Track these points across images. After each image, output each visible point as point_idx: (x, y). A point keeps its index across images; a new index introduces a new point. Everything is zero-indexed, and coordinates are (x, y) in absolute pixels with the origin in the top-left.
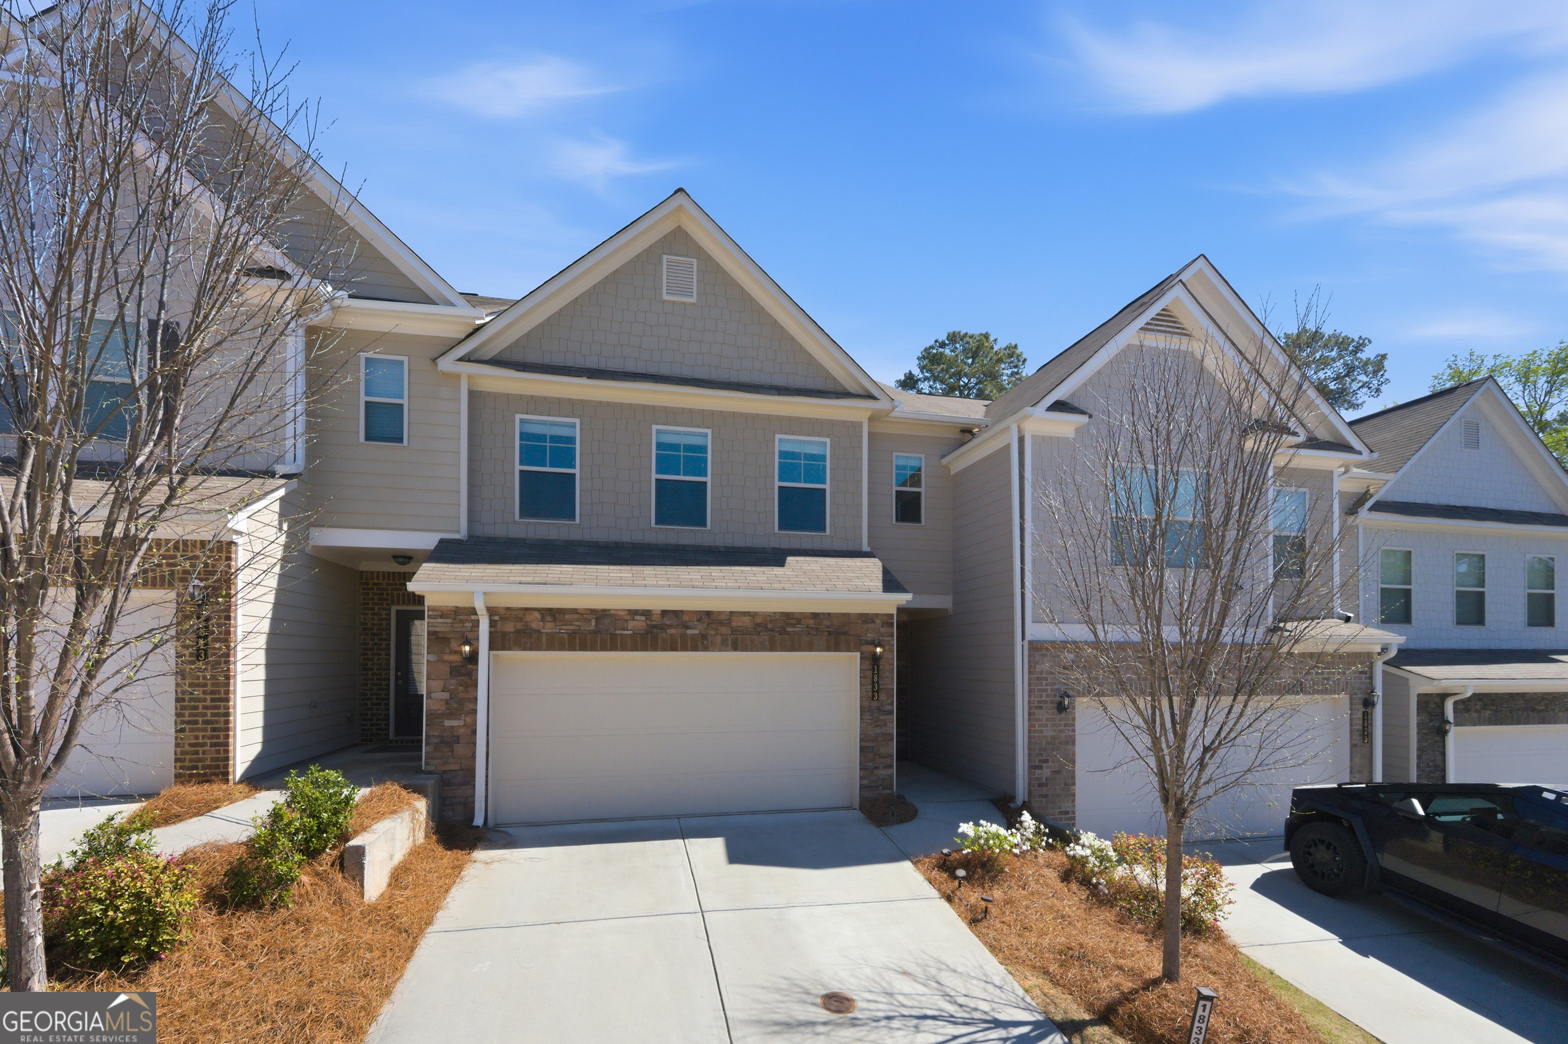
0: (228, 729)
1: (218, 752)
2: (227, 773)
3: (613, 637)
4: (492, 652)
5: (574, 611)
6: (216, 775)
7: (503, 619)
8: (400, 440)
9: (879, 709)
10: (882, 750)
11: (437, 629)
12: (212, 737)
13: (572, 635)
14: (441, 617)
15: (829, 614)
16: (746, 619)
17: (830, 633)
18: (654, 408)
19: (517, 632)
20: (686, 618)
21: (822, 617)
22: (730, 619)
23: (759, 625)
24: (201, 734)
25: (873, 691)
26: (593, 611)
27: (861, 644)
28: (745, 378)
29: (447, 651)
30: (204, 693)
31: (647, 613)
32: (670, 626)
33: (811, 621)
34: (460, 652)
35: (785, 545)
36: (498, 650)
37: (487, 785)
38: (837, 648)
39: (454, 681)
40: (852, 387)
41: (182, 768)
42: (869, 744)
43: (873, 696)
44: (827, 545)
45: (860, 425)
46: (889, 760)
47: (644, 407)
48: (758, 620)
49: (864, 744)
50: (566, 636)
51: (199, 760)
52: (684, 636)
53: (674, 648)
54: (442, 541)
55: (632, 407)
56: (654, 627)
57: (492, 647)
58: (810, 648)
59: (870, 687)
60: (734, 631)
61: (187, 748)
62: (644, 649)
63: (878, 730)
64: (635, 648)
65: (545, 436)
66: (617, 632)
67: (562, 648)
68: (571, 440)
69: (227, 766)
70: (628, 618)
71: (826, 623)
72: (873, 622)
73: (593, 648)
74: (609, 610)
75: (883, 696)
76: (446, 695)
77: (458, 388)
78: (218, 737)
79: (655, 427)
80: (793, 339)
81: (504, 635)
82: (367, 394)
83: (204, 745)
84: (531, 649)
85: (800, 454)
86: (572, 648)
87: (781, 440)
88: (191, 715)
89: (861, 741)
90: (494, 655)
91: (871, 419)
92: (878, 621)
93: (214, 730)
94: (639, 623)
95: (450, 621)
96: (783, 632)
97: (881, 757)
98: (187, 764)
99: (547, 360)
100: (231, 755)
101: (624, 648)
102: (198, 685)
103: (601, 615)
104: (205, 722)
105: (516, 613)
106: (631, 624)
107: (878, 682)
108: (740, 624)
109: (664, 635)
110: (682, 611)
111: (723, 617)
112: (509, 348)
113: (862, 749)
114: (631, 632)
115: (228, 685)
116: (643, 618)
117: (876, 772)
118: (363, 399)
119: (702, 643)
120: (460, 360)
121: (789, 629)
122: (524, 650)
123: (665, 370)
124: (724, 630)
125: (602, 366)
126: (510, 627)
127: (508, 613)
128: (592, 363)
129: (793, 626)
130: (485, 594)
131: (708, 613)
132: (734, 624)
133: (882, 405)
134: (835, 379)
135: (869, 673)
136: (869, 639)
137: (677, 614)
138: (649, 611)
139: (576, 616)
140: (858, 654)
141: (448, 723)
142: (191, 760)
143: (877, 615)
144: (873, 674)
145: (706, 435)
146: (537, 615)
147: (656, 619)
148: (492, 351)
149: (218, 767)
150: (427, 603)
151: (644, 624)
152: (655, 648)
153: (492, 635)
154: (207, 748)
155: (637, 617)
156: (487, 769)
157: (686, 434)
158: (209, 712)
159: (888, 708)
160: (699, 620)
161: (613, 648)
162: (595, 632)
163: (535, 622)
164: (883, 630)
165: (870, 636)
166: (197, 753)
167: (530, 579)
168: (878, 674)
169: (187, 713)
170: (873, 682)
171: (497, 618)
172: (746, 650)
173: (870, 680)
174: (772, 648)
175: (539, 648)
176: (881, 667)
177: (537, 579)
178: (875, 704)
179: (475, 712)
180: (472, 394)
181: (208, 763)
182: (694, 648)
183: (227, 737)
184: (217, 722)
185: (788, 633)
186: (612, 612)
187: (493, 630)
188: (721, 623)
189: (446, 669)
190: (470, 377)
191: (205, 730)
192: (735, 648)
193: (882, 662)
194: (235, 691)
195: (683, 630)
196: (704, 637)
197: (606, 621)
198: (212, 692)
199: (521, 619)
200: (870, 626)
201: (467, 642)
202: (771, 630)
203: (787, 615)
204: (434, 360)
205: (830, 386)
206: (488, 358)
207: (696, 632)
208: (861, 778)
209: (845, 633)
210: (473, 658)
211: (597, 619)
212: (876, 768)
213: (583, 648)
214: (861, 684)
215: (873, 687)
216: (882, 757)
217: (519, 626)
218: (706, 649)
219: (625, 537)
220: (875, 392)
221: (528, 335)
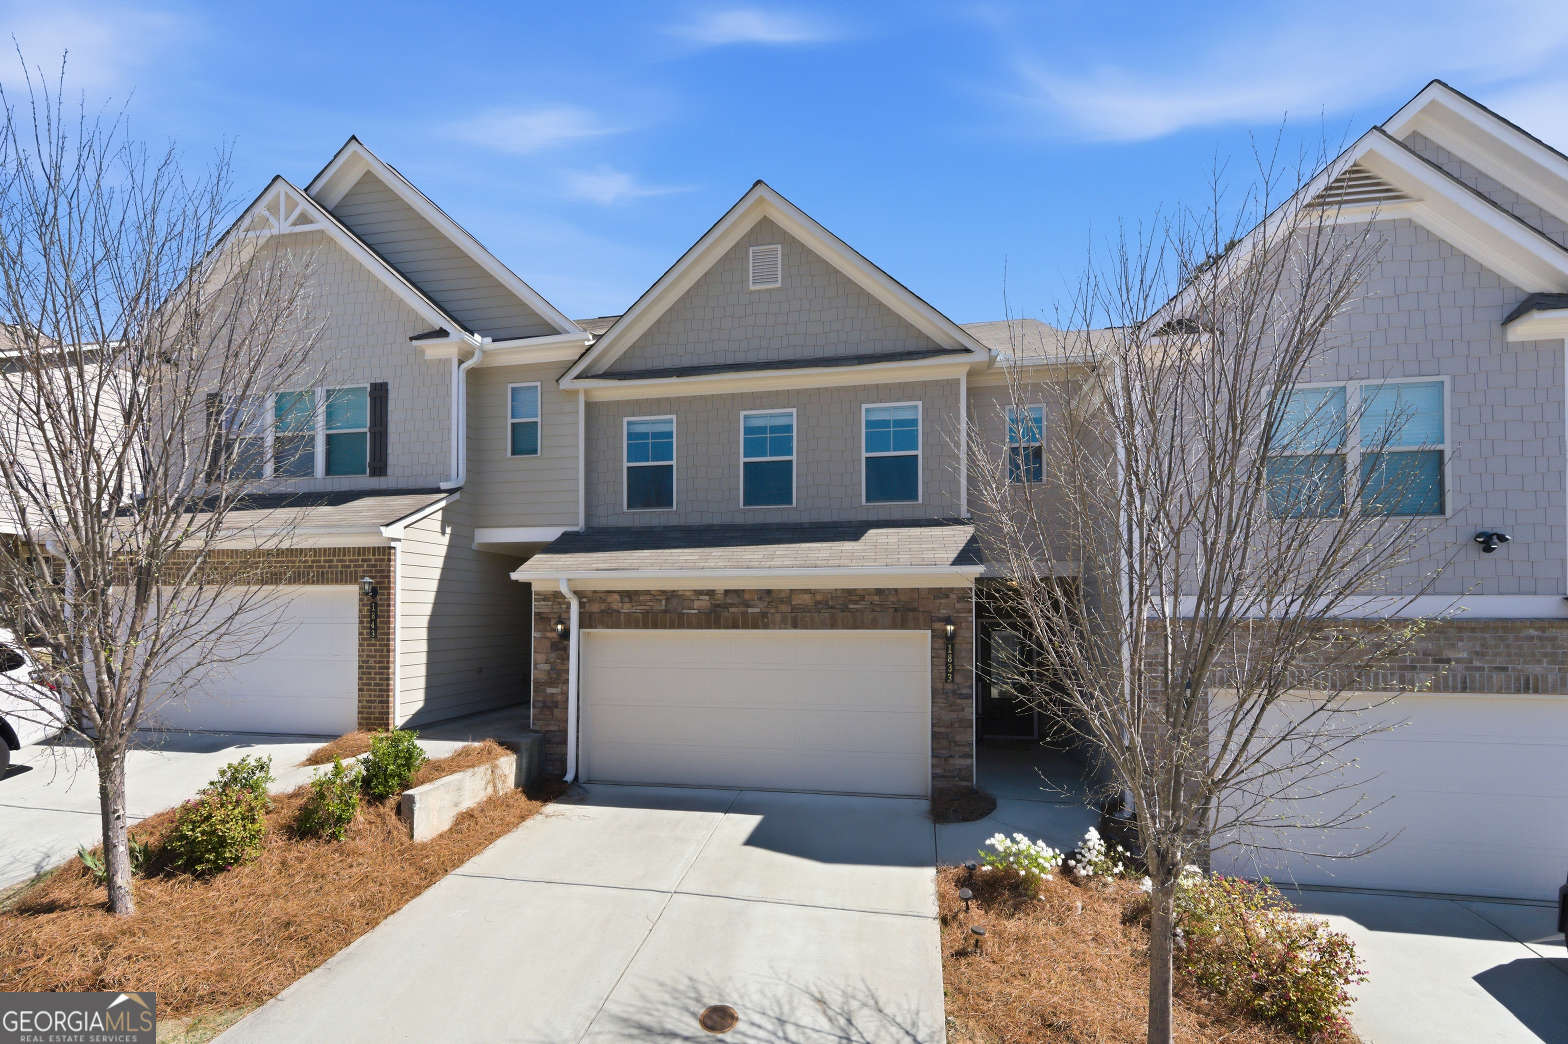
0: (388, 691)
1: (383, 708)
2: (387, 724)
3: (681, 615)
4: (582, 630)
5: (648, 592)
6: (380, 725)
7: (590, 601)
8: (535, 452)
9: (954, 692)
10: (958, 738)
11: (541, 611)
12: (379, 696)
13: (646, 614)
14: (544, 600)
15: (896, 590)
16: (807, 598)
17: (896, 610)
18: (742, 395)
19: (602, 612)
20: (747, 596)
21: (887, 592)
22: (790, 597)
23: (818, 603)
24: (373, 693)
25: (947, 673)
26: (663, 592)
27: (932, 621)
28: (830, 352)
29: (548, 629)
30: (375, 662)
31: (711, 593)
32: (733, 605)
33: (876, 598)
34: (555, 630)
35: (873, 517)
36: (586, 628)
37: (577, 745)
38: (904, 626)
39: (553, 655)
40: (945, 344)
41: (362, 718)
42: (943, 730)
43: (947, 677)
44: (919, 515)
45: (957, 381)
46: (967, 749)
47: (733, 396)
48: (819, 598)
49: (936, 729)
50: (640, 615)
51: (372, 713)
52: (745, 614)
53: (735, 626)
54: (565, 534)
55: (722, 397)
56: (718, 606)
57: (581, 625)
58: (874, 625)
59: (944, 667)
60: (794, 609)
61: (365, 703)
62: (709, 627)
63: (954, 715)
64: (700, 626)
65: (647, 434)
66: (684, 611)
67: (637, 626)
68: (669, 435)
69: (388, 719)
70: (693, 598)
71: (892, 599)
72: (947, 596)
73: (664, 627)
74: (678, 591)
75: (959, 678)
76: (547, 667)
77: (577, 401)
78: (383, 696)
79: (742, 413)
80: (880, 304)
81: (591, 614)
82: (513, 417)
83: (374, 702)
84: (612, 627)
85: (889, 421)
86: (645, 626)
87: (867, 410)
88: (367, 679)
89: (933, 726)
90: (584, 633)
91: (970, 374)
92: (953, 596)
93: (381, 690)
94: (704, 603)
95: (550, 603)
96: (845, 609)
97: (956, 744)
98: (365, 715)
99: (649, 365)
100: (391, 710)
101: (690, 626)
102: (372, 656)
103: (670, 595)
104: (376, 685)
105: (601, 595)
106: (697, 604)
107: (953, 663)
108: (800, 602)
109: (726, 613)
110: (743, 590)
111: (783, 595)
112: (619, 360)
113: (934, 735)
114: (696, 611)
115: (388, 656)
116: (707, 598)
117: (951, 761)
118: (510, 421)
119: (762, 621)
120: (578, 377)
121: (851, 606)
122: (607, 628)
123: (752, 358)
124: (784, 608)
125: (696, 363)
126: (595, 608)
127: (595, 595)
128: (686, 362)
129: (856, 602)
130: (569, 580)
131: (769, 592)
132: (794, 603)
133: (979, 357)
134: (927, 337)
135: (943, 653)
136: (941, 615)
137: (738, 593)
138: (713, 591)
139: (648, 597)
140: (930, 632)
141: (550, 690)
142: (367, 713)
143: (952, 589)
144: (947, 654)
145: (791, 415)
146: (617, 597)
147: (720, 597)
148: (605, 365)
149: (382, 719)
150: (534, 588)
151: (708, 603)
152: (718, 626)
153: (581, 615)
154: (376, 704)
155: (702, 597)
156: (578, 732)
157: (772, 416)
158: (378, 677)
159: (965, 691)
160: (760, 599)
161: (681, 626)
162: (666, 612)
163: (615, 603)
164: (958, 606)
165: (944, 612)
166: (370, 707)
167: (607, 566)
168: (953, 654)
169: (365, 677)
170: (947, 663)
171: (585, 600)
172: (806, 628)
173: (943, 660)
174: (833, 626)
175: (618, 627)
176: (956, 646)
177: (614, 566)
178: (949, 687)
179: (567, 681)
180: (589, 406)
181: (377, 715)
182: (755, 626)
183: (388, 696)
184: (382, 685)
185: (850, 611)
186: (680, 593)
187: (582, 610)
188: (782, 601)
189: (547, 644)
190: (586, 392)
191: (375, 690)
192: (795, 626)
193: (958, 640)
194: (394, 661)
195: (744, 609)
196: (764, 615)
197: (674, 601)
198: (380, 662)
199: (603, 601)
200: (943, 601)
201: (561, 622)
202: (833, 607)
203: (850, 592)
204: (557, 381)
205: (922, 346)
206: (601, 372)
207: (757, 610)
208: (933, 766)
209: (915, 610)
210: (566, 635)
211: (667, 600)
212: (951, 756)
213: (655, 626)
214: (932, 664)
215: (947, 668)
216: (960, 745)
217: (603, 607)
218: (766, 627)
219: (717, 521)
220: (969, 344)
221: (633, 346)
